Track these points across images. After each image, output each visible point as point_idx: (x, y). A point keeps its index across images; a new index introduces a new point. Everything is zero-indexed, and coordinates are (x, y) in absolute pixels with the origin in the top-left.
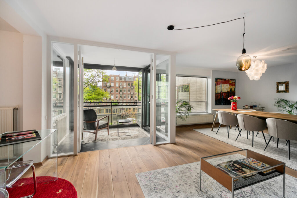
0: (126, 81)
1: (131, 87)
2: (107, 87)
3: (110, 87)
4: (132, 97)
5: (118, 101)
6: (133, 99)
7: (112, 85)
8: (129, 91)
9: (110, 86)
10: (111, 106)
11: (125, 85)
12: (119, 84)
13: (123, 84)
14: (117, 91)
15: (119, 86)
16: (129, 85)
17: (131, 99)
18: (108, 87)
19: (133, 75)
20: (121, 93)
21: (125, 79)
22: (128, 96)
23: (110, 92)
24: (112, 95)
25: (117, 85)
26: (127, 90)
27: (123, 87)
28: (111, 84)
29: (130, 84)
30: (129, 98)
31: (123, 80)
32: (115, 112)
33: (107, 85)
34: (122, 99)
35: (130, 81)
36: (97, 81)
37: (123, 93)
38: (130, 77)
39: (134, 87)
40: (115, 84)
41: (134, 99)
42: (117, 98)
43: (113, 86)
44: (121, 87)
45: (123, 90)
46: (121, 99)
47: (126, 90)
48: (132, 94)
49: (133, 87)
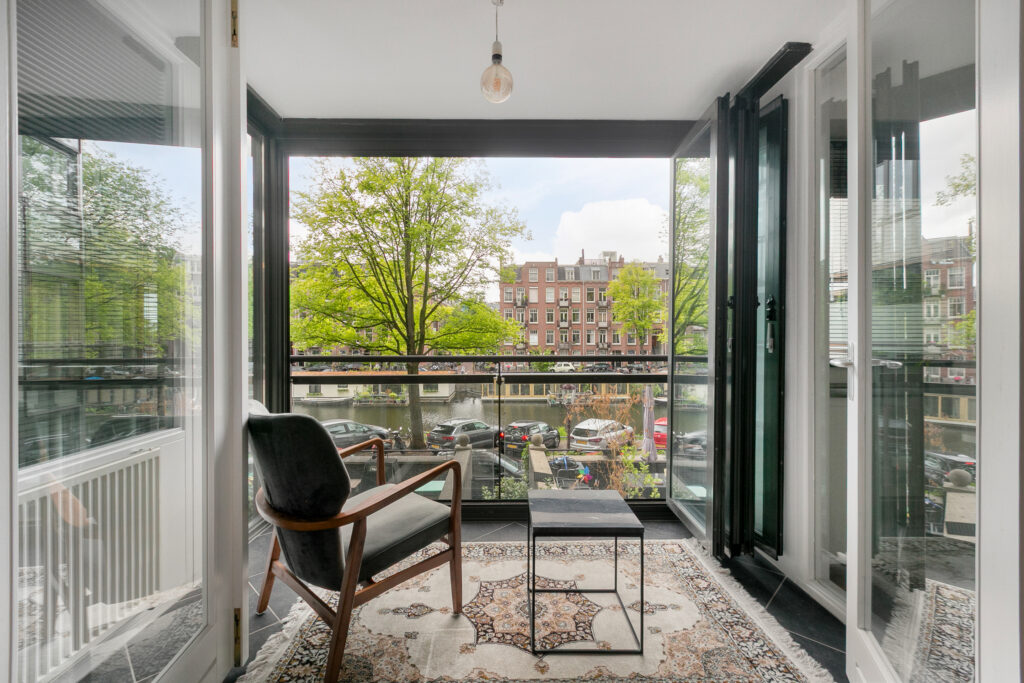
0: (581, 283)
1: (597, 304)
2: (515, 304)
3: (526, 303)
4: (602, 339)
5: (553, 352)
6: (606, 346)
7: (534, 297)
8: (590, 316)
9: (527, 300)
11: (577, 296)
12: (557, 294)
13: (570, 293)
14: (550, 318)
15: (558, 301)
16: (590, 296)
17: (601, 346)
18: (519, 304)
19: (607, 258)
20: (564, 324)
21: (577, 274)
22: (589, 336)
23: (527, 321)
24: (535, 332)
25: (550, 298)
26: (585, 316)
27: (571, 304)
28: (527, 293)
29: (596, 293)
30: (593, 343)
31: (569, 277)
32: (542, 394)
33: (515, 300)
34: (567, 347)
35: (596, 280)
36: (477, 278)
37: (570, 325)
38: (596, 266)
39: (609, 304)
40: (542, 296)
41: (609, 346)
42: (548, 341)
43: (536, 301)
44: (564, 303)
45: (569, 314)
46: (562, 346)
47: (582, 314)
48: (602, 329)
49: (605, 303)
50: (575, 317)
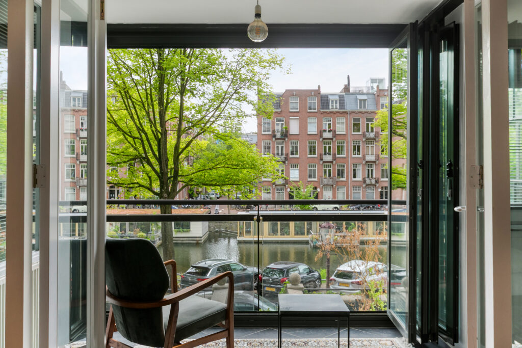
0: (346, 113)
1: (364, 135)
2: (274, 136)
3: (285, 135)
4: (370, 174)
6: (373, 182)
7: (294, 128)
8: (357, 149)
9: (287, 131)
10: (258, 220)
11: (341, 127)
12: (320, 124)
13: (334, 123)
14: (312, 150)
15: (321, 132)
16: (356, 126)
17: (368, 181)
18: (278, 135)
19: (375, 85)
20: (327, 158)
21: (342, 103)
22: (355, 170)
23: (287, 155)
24: (296, 166)
25: (312, 129)
26: (351, 148)
27: (335, 135)
28: (287, 124)
29: (363, 123)
30: (359, 178)
31: (334, 107)
32: (303, 234)
33: (274, 131)
34: (331, 183)
35: (363, 110)
36: (233, 113)
37: (335, 158)
38: (363, 94)
39: (377, 135)
40: (303, 126)
41: (377, 182)
42: (310, 176)
43: (297, 132)
44: (327, 135)
45: (334, 146)
46: (325, 181)
47: (348, 146)
48: (370, 164)
49: (372, 135)
50: (340, 149)
